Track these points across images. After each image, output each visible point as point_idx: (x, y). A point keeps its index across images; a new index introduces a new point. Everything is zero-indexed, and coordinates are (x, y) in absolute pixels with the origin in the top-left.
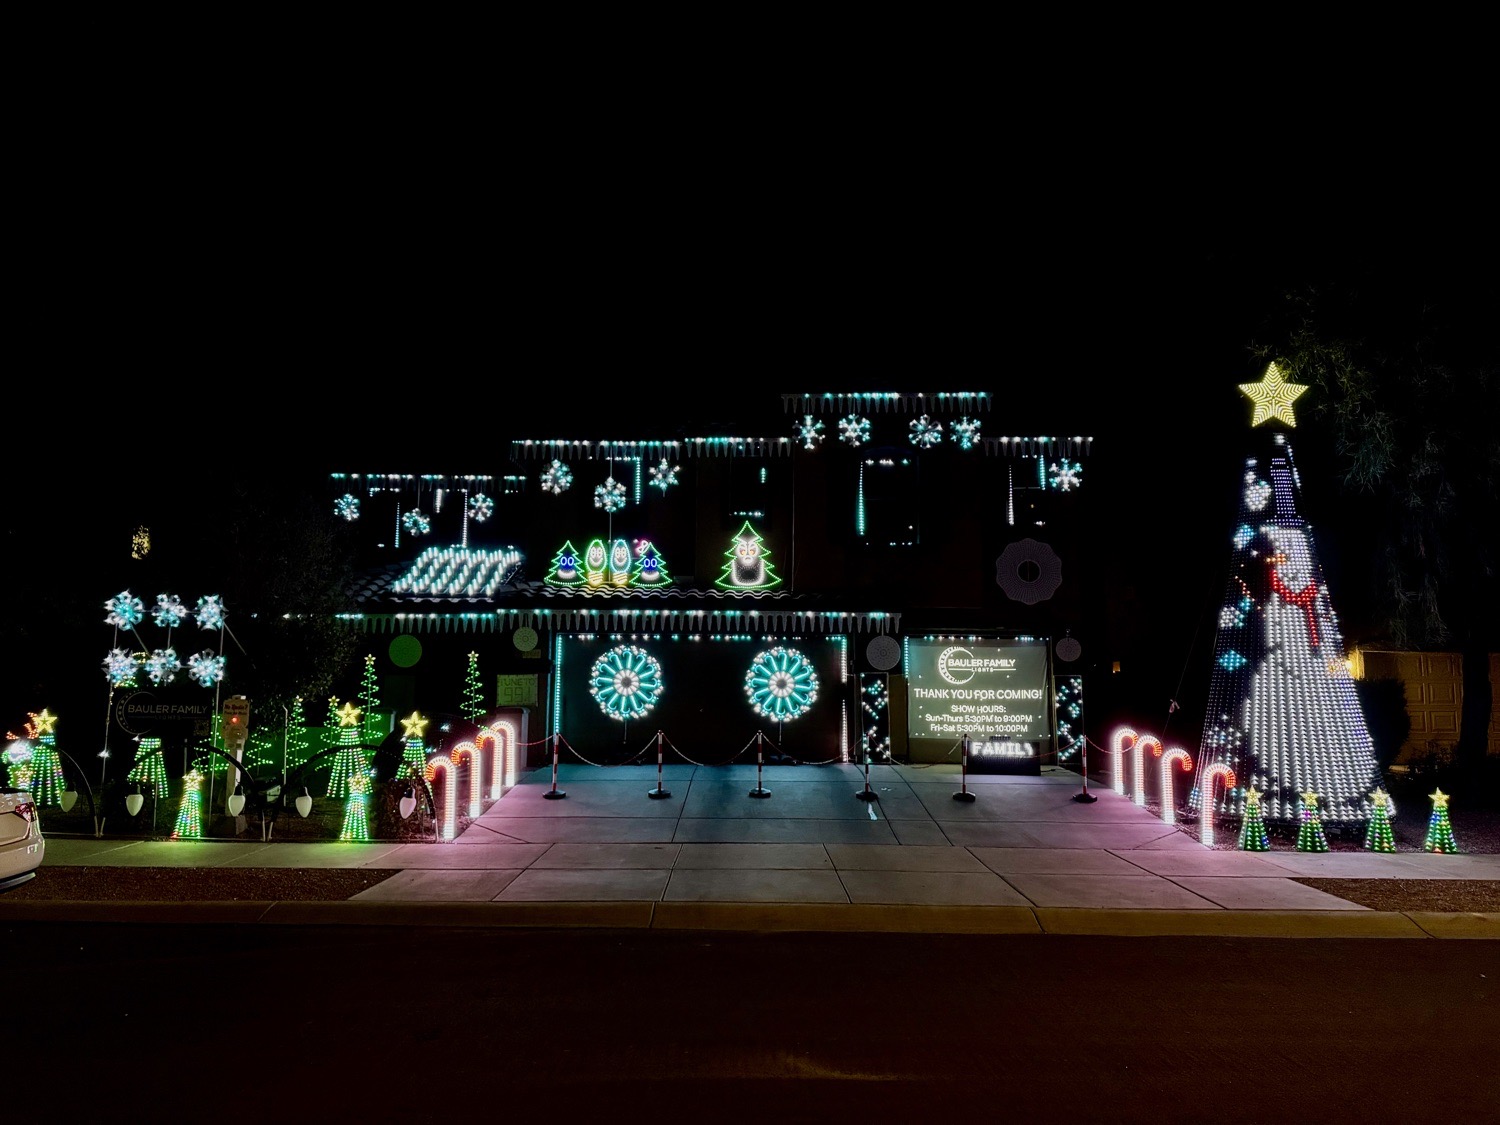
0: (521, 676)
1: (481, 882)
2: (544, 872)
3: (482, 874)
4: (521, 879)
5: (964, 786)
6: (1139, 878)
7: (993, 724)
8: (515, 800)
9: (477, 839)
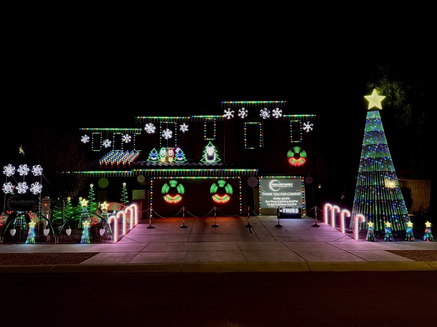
0: (140, 190)
1: (125, 257)
2: (146, 253)
3: (125, 254)
4: (138, 256)
5: (279, 222)
6: (338, 251)
7: (286, 203)
8: (138, 229)
9: (124, 242)
